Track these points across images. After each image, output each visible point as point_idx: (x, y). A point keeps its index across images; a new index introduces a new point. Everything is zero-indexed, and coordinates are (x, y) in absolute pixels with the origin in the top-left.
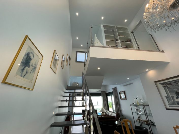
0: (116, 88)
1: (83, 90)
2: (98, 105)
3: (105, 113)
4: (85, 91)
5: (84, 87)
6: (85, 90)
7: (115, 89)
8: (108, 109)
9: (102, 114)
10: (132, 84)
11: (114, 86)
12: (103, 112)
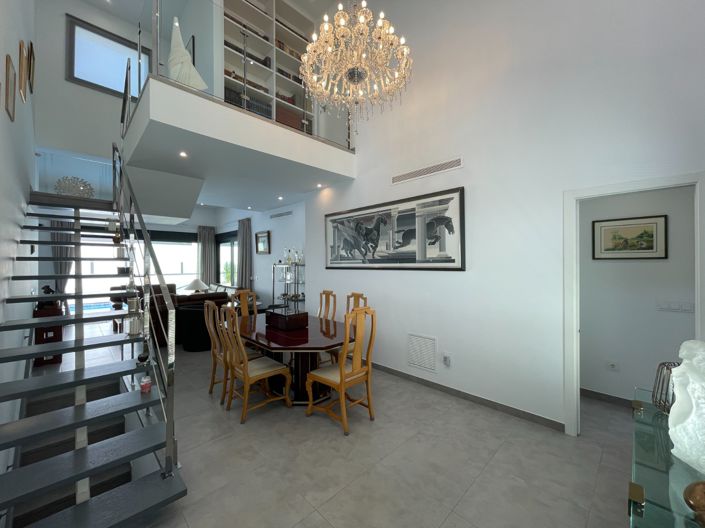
0: (249, 220)
1: (117, 214)
4: (128, 219)
5: (122, 203)
6: (127, 216)
7: (246, 224)
8: (218, 281)
10: (289, 213)
11: (243, 215)
12: (196, 291)
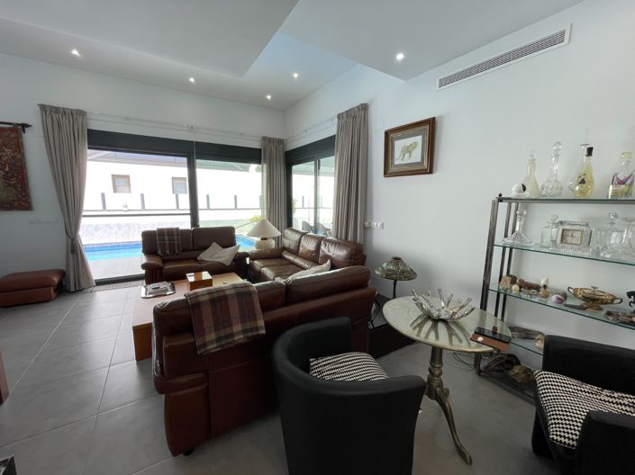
0: (364, 107)
2: (236, 208)
3: (273, 242)
9: (258, 245)
12: (263, 239)
